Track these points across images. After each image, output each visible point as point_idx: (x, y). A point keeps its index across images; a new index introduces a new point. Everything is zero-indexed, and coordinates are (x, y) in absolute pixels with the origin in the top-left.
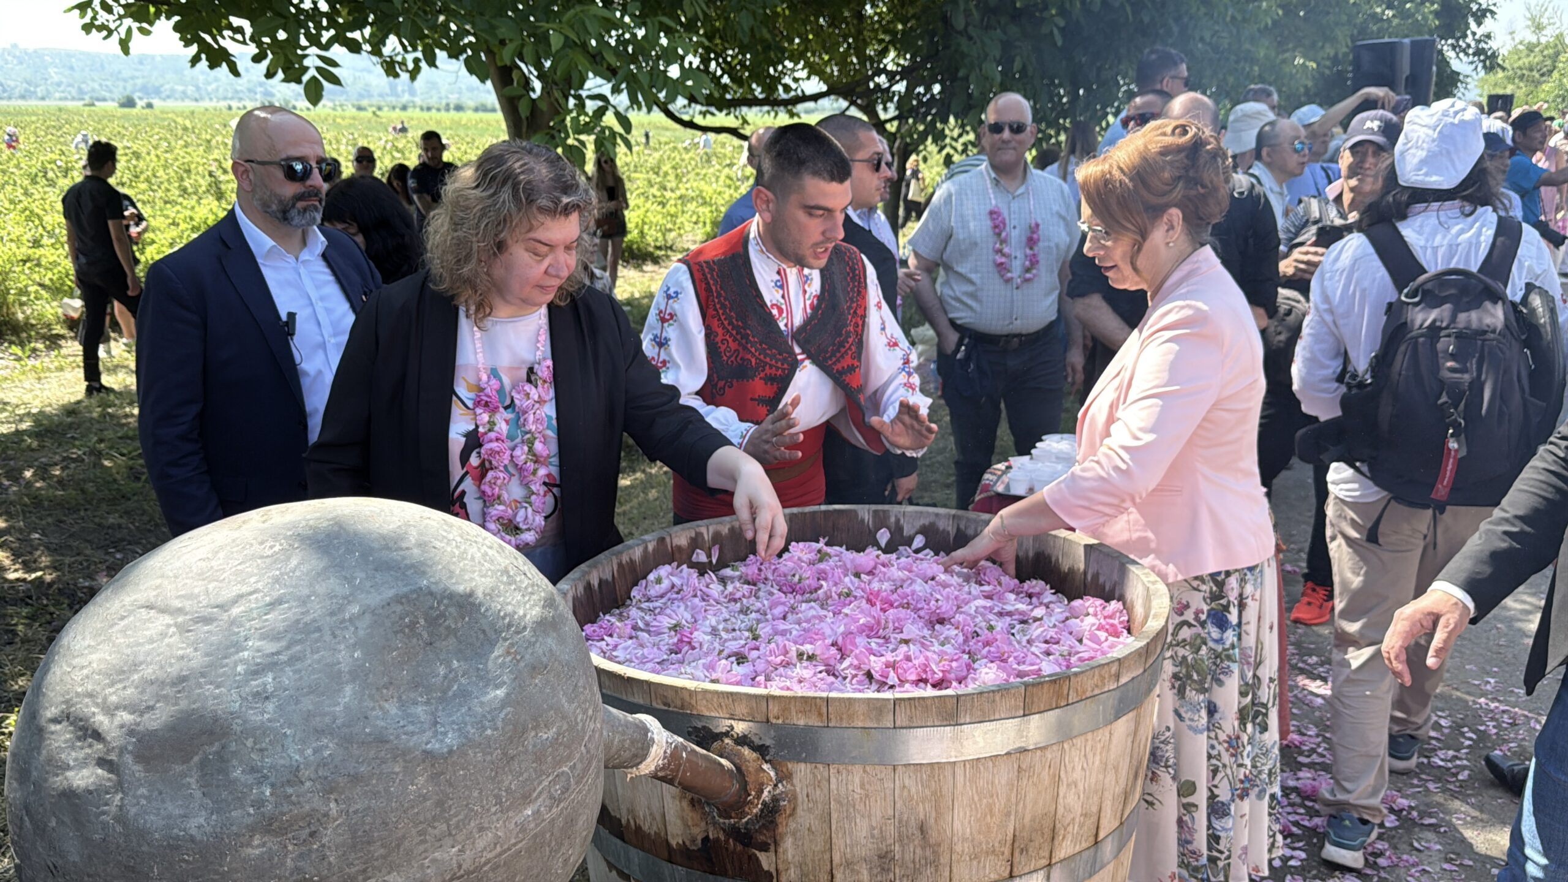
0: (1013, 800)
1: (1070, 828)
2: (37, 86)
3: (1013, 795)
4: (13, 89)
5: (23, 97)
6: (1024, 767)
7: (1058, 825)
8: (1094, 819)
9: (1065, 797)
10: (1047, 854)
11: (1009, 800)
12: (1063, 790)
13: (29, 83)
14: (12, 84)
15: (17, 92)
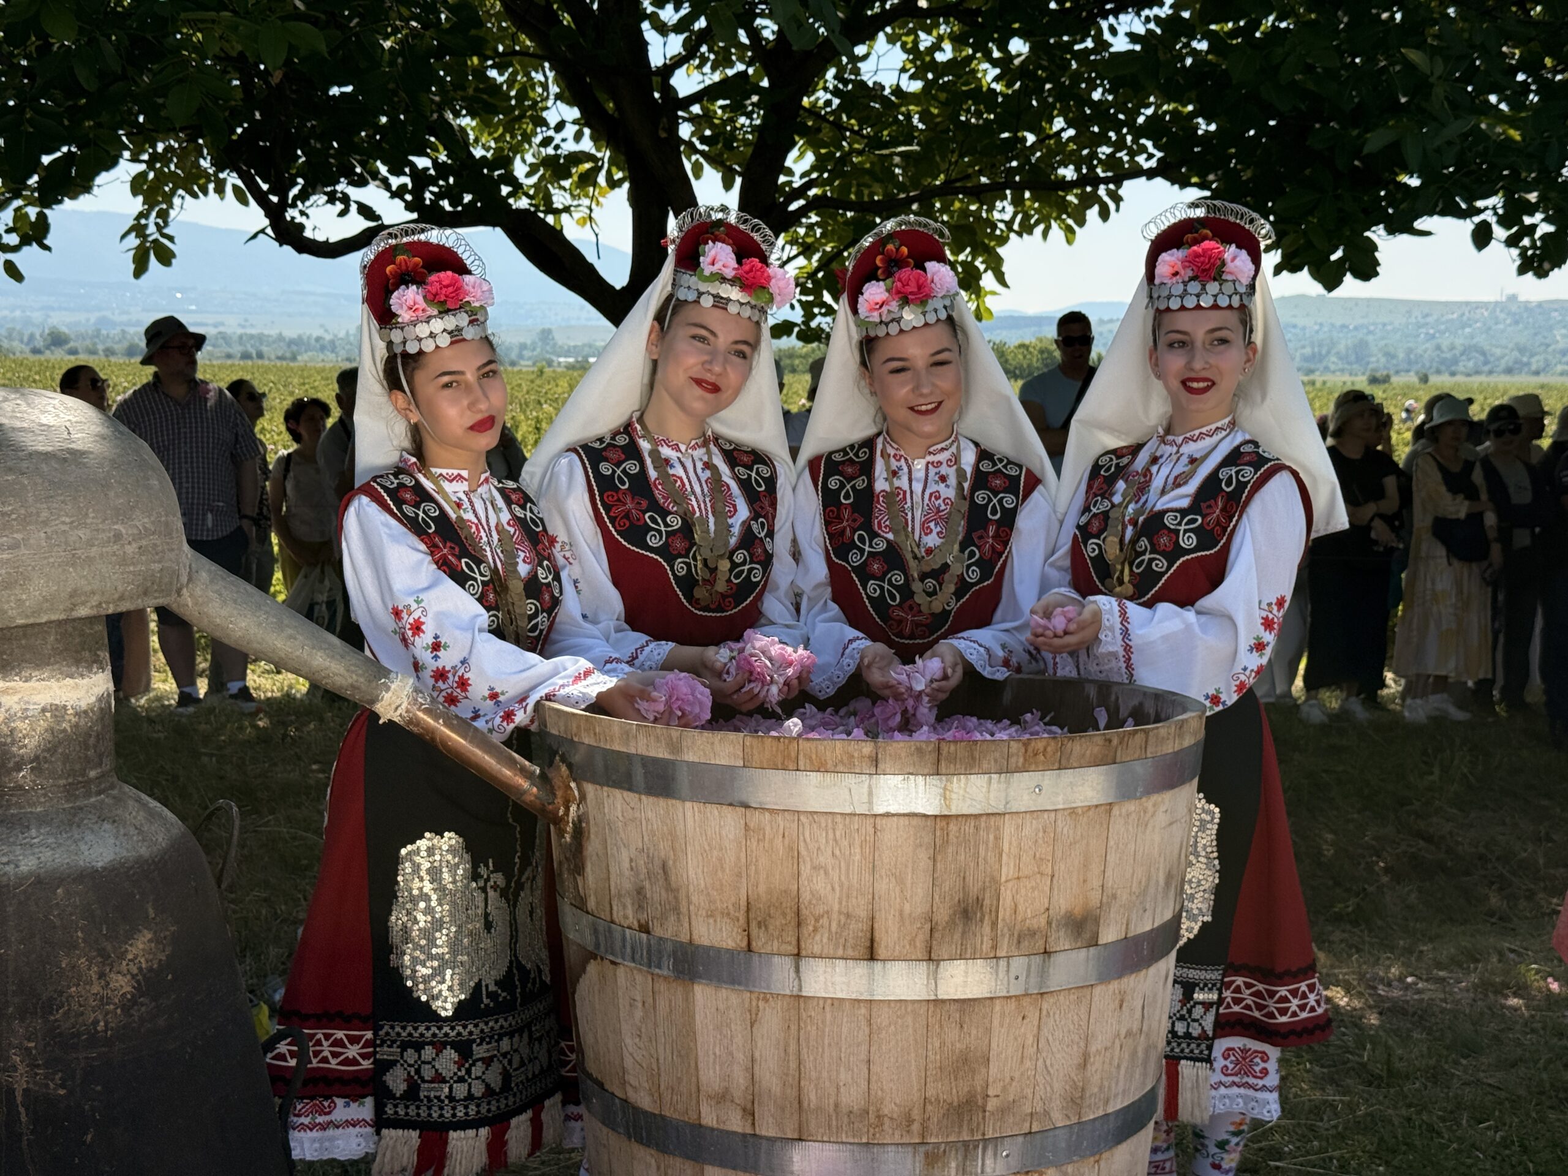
0: (743, 860)
1: (824, 921)
2: (1532, 355)
3: (743, 855)
4: (1499, 359)
5: (1509, 371)
6: (752, 825)
7: (804, 912)
8: (866, 927)
9: (810, 880)
10: (794, 942)
11: (739, 858)
12: (806, 870)
13: (1522, 350)
14: (1498, 352)
15: (1503, 364)
